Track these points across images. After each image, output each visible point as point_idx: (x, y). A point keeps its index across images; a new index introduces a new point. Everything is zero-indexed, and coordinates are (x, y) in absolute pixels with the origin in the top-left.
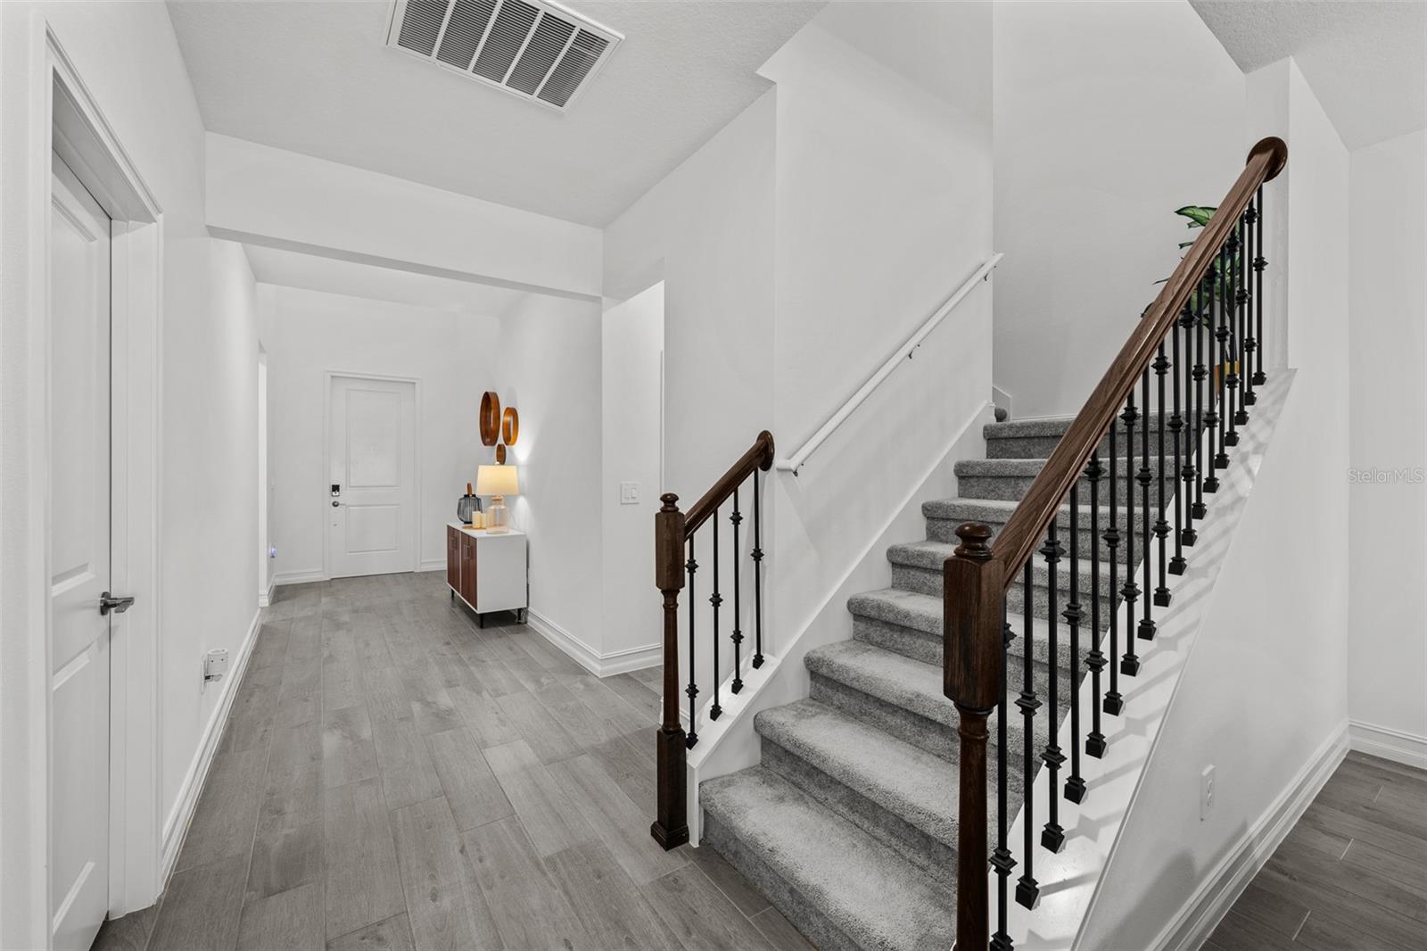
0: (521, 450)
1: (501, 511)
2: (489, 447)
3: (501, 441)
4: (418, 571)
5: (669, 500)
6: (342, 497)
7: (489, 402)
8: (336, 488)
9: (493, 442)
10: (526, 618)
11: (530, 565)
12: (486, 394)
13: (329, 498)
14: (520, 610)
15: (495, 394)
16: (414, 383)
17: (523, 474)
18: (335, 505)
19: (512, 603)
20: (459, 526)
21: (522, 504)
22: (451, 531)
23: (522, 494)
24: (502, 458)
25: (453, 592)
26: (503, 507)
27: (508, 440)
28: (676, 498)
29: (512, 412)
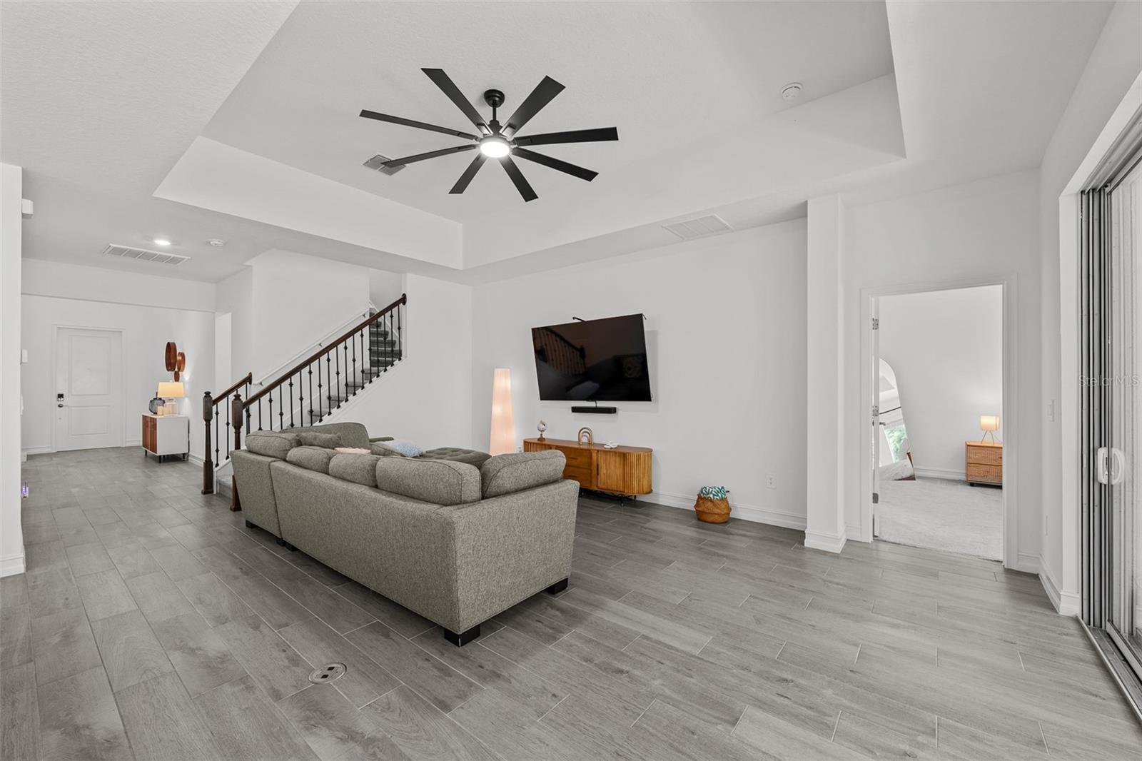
0: (186, 375)
1: (173, 405)
2: (170, 372)
3: (176, 370)
4: (124, 446)
5: (208, 394)
6: (64, 401)
7: (170, 348)
8: (61, 396)
9: (173, 369)
10: (187, 458)
11: (190, 431)
12: (168, 343)
13: (56, 402)
14: (184, 454)
15: (174, 344)
16: (121, 332)
17: (187, 386)
18: (60, 406)
19: (179, 450)
20: (150, 414)
21: (187, 400)
22: (144, 417)
23: (186, 396)
24: (177, 379)
25: (146, 451)
26: (174, 403)
27: (179, 369)
28: (210, 393)
29: (182, 355)
